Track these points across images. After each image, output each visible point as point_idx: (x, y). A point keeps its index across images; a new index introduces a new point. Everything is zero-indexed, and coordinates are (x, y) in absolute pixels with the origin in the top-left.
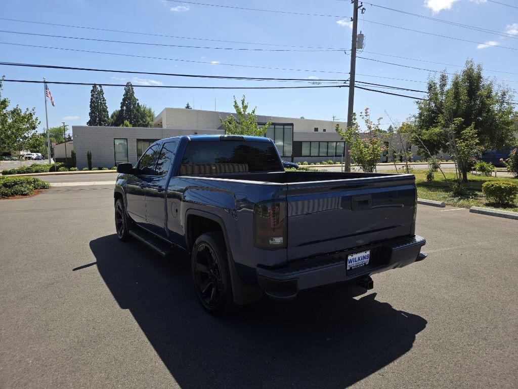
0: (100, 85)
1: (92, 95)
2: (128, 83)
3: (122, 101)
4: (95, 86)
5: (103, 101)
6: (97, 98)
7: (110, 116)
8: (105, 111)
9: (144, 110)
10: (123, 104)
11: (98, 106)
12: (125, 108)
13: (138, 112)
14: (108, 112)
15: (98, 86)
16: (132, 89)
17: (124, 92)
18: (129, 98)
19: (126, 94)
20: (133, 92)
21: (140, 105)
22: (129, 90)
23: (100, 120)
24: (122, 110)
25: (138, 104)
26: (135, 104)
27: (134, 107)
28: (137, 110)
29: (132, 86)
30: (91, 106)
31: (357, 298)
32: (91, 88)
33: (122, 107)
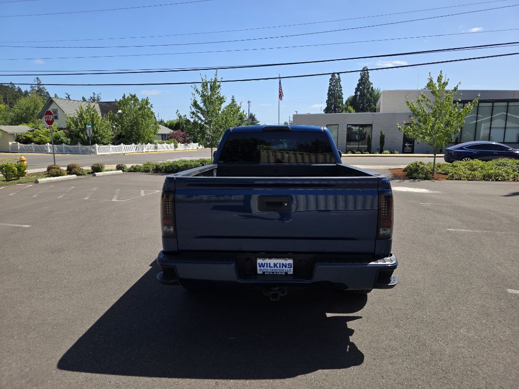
0: (338, 74)
1: (330, 84)
2: (364, 68)
3: (356, 87)
4: (333, 74)
5: (340, 88)
6: (334, 86)
7: (344, 103)
8: (341, 97)
9: (378, 94)
10: (357, 90)
11: (334, 93)
12: (359, 93)
13: (371, 96)
14: (342, 99)
15: (336, 75)
16: (368, 73)
17: (359, 77)
18: (364, 83)
19: (361, 80)
20: (368, 76)
21: (374, 89)
22: (365, 74)
23: (335, 107)
24: (356, 96)
25: (372, 88)
26: (369, 88)
27: (368, 92)
28: (371, 95)
29: (367, 70)
30: (328, 94)
31: (329, 315)
32: (330, 76)
33: (356, 93)
